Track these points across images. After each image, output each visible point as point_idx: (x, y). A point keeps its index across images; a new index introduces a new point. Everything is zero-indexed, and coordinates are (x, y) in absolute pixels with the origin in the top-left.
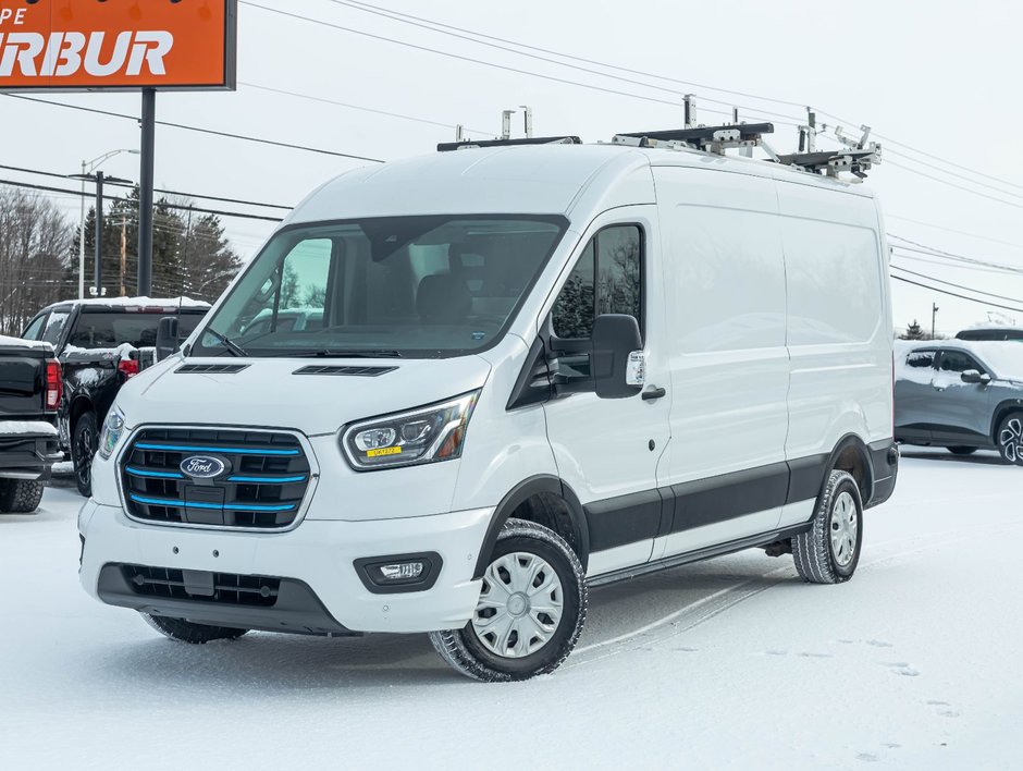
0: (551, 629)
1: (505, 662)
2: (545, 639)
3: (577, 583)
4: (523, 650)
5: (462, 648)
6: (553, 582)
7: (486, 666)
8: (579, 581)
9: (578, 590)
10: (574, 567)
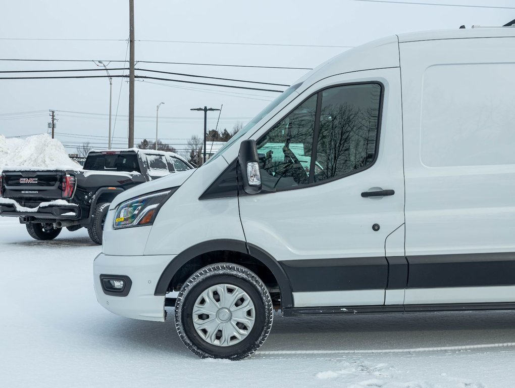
0: (246, 333)
1: (212, 348)
2: (241, 339)
3: (265, 308)
4: (225, 342)
5: (184, 335)
6: (249, 304)
7: (198, 348)
8: (266, 307)
9: (265, 312)
10: (264, 298)
